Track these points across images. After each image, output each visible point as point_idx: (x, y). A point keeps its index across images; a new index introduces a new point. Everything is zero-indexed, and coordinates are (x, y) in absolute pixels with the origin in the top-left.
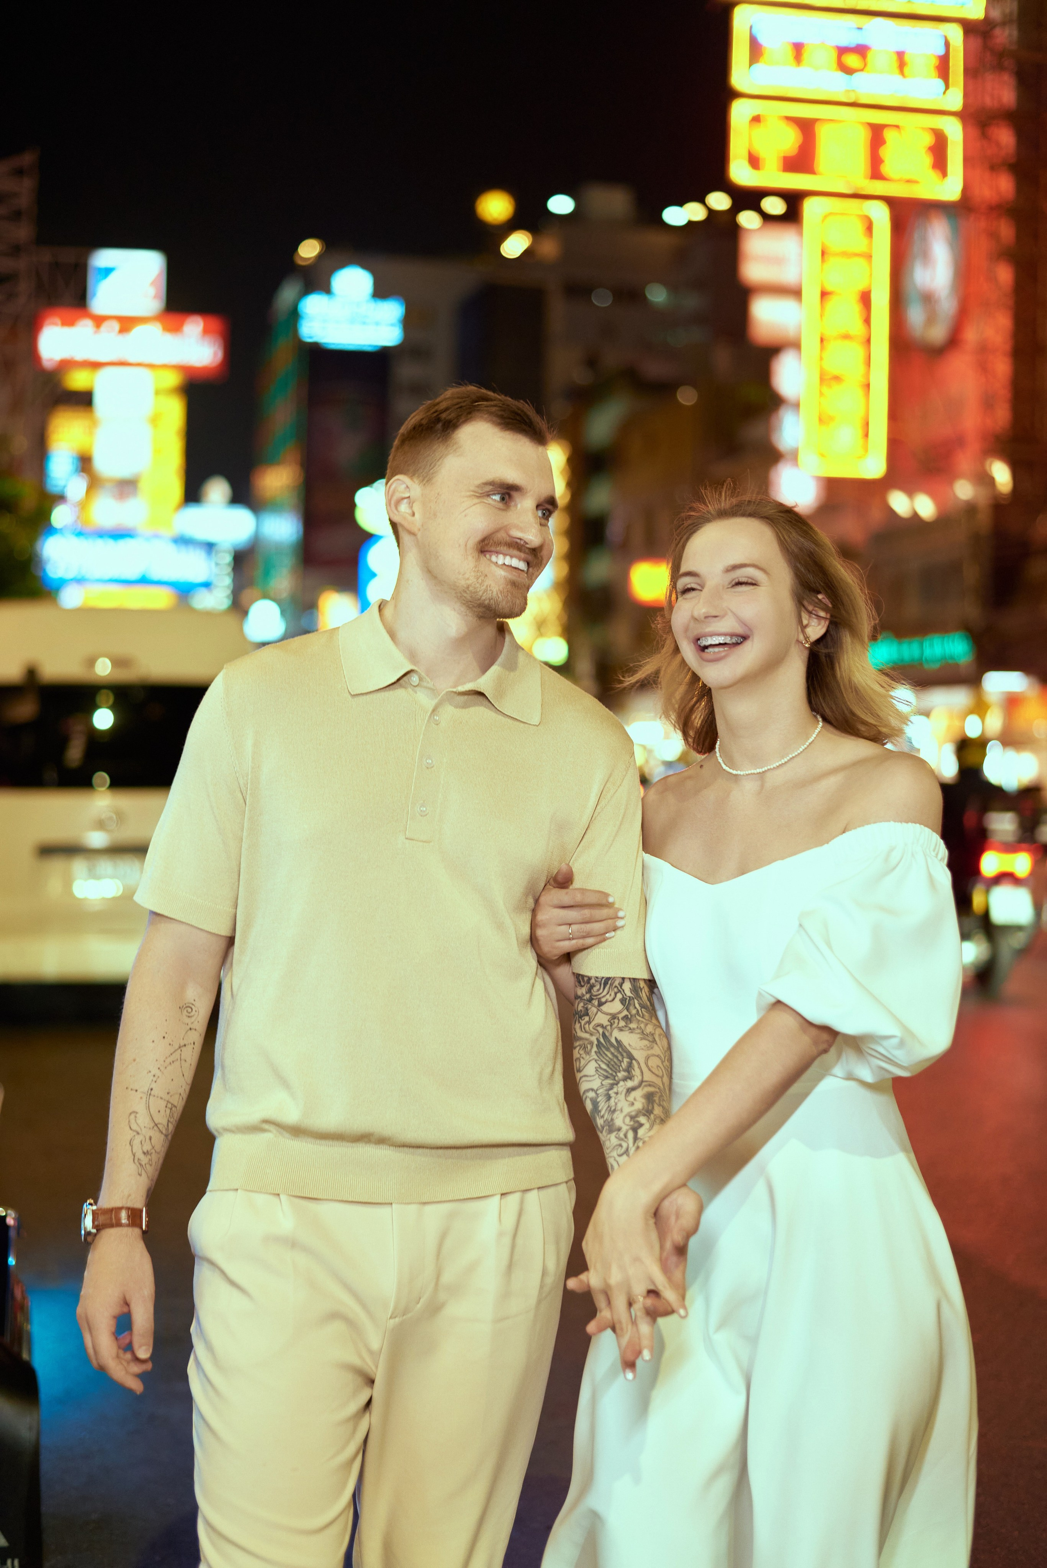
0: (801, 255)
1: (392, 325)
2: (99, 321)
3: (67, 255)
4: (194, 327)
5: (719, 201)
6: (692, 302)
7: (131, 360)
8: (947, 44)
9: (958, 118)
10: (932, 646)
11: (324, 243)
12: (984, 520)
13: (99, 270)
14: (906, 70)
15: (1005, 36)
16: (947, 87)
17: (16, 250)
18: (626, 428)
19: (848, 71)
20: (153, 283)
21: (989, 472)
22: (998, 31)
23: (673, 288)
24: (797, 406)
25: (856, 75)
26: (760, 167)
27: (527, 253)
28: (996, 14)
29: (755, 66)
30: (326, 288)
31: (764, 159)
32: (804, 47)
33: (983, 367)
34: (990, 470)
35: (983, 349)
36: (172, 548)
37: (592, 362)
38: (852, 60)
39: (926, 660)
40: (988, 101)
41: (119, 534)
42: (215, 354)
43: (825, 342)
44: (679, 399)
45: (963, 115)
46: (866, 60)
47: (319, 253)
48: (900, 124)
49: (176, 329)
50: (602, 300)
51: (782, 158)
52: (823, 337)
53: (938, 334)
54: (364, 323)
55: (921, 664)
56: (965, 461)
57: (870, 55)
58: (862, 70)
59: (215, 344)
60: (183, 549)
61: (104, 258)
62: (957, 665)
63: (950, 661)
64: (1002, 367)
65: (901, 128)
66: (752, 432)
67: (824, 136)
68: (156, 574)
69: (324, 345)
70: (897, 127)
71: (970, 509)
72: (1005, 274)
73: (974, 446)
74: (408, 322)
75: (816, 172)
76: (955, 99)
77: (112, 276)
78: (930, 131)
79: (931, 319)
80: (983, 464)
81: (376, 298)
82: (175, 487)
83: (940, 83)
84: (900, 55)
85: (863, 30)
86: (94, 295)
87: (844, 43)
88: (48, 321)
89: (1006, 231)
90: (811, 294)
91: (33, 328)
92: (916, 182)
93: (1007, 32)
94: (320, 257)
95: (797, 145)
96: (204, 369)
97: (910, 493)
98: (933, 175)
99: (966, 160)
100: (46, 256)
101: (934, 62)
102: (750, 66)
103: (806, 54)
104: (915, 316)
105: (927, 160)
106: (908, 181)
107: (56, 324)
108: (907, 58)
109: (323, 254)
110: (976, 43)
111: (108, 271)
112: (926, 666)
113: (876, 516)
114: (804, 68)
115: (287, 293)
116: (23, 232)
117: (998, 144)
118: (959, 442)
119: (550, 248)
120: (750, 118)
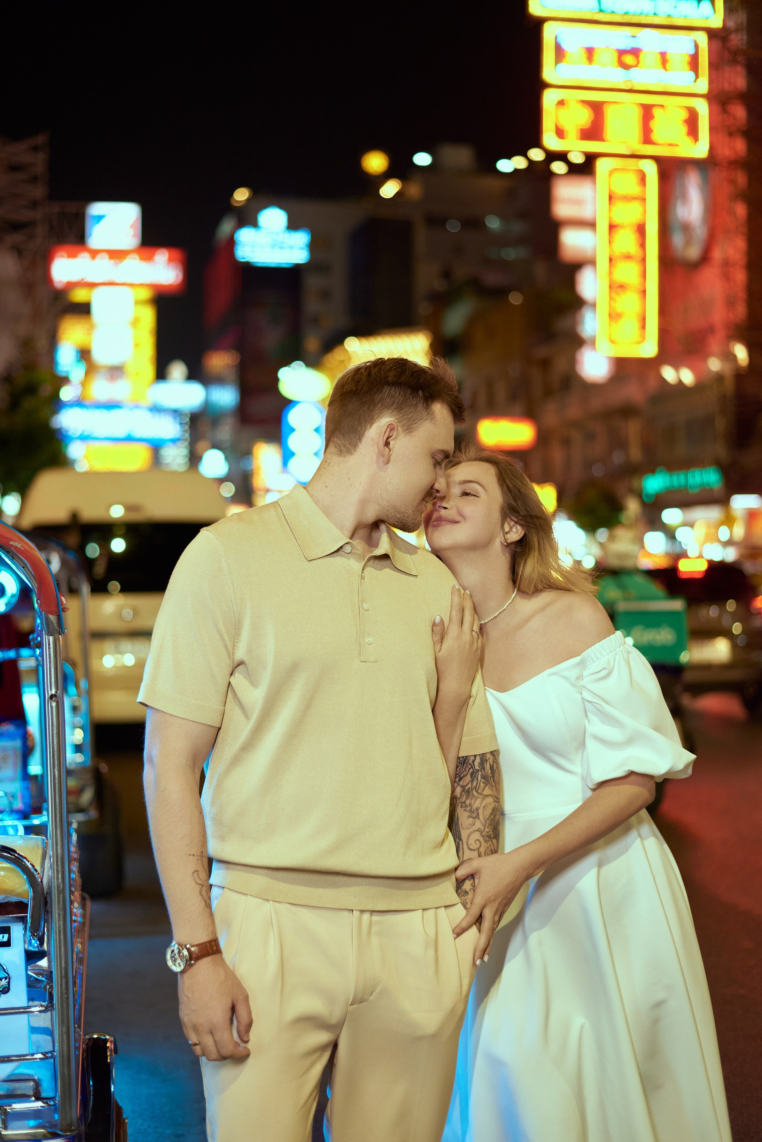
0: (595, 198)
1: (302, 249)
2: (94, 253)
3: (71, 207)
4: (162, 256)
5: (536, 155)
6: (518, 228)
7: (118, 281)
8: (696, 46)
9: (706, 99)
10: (694, 477)
11: (251, 190)
12: (729, 385)
13: (94, 217)
14: (668, 65)
15: (739, 40)
16: (697, 77)
17: (34, 204)
18: (472, 322)
19: (626, 67)
20: (132, 226)
21: (732, 352)
22: (733, 36)
23: (504, 217)
24: (594, 305)
25: (632, 70)
26: (565, 137)
27: (398, 194)
28: (731, 24)
29: (559, 65)
30: (254, 224)
31: (567, 131)
32: (594, 50)
33: (727, 277)
34: (734, 351)
35: (726, 264)
36: (148, 415)
37: (447, 274)
38: (629, 59)
39: (690, 487)
40: (727, 86)
41: (111, 405)
42: (177, 276)
43: (613, 261)
44: (511, 301)
45: (709, 97)
46: (639, 59)
47: (248, 197)
48: (664, 104)
49: (149, 258)
50: (453, 227)
51: (580, 130)
52: (612, 257)
53: (694, 252)
54: (282, 248)
55: (686, 489)
56: (715, 344)
57: (642, 55)
58: (636, 66)
59: (177, 268)
60: (157, 415)
61: (97, 208)
62: (712, 490)
63: (707, 487)
64: (740, 276)
65: (665, 107)
66: (562, 324)
67: (610, 114)
68: (138, 434)
69: (252, 263)
70: (662, 106)
71: (719, 378)
72: (741, 210)
73: (721, 334)
74: (313, 247)
75: (605, 139)
76: (703, 85)
77: (103, 222)
78: (685, 108)
79: (688, 242)
80: (728, 346)
81: (290, 230)
82: (149, 370)
83: (692, 74)
84: (663, 55)
85: (636, 37)
86: (90, 235)
87: (622, 47)
88: (58, 254)
89: (741, 179)
90: (602, 226)
91: (47, 260)
92: (677, 145)
93: (739, 37)
94: (248, 200)
95: (590, 121)
96: (170, 286)
97: (676, 367)
98: (688, 141)
99: (712, 129)
100: (56, 208)
101: (687, 59)
102: (556, 65)
103: (596, 56)
104: (678, 240)
105: (684, 129)
106: (670, 145)
107: (63, 257)
108: (668, 57)
109: (251, 198)
110: (717, 44)
111: (100, 218)
112: (690, 491)
113: (652, 383)
114: (595, 66)
115: (226, 227)
116: (39, 191)
117: (734, 117)
118: (711, 330)
119: (415, 191)
120: (556, 102)
